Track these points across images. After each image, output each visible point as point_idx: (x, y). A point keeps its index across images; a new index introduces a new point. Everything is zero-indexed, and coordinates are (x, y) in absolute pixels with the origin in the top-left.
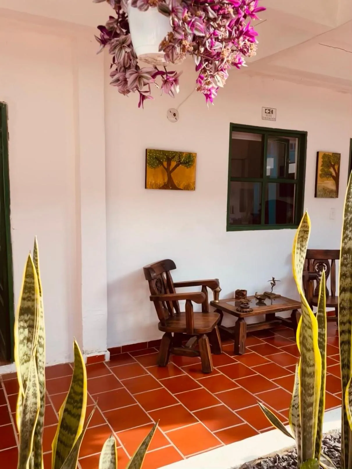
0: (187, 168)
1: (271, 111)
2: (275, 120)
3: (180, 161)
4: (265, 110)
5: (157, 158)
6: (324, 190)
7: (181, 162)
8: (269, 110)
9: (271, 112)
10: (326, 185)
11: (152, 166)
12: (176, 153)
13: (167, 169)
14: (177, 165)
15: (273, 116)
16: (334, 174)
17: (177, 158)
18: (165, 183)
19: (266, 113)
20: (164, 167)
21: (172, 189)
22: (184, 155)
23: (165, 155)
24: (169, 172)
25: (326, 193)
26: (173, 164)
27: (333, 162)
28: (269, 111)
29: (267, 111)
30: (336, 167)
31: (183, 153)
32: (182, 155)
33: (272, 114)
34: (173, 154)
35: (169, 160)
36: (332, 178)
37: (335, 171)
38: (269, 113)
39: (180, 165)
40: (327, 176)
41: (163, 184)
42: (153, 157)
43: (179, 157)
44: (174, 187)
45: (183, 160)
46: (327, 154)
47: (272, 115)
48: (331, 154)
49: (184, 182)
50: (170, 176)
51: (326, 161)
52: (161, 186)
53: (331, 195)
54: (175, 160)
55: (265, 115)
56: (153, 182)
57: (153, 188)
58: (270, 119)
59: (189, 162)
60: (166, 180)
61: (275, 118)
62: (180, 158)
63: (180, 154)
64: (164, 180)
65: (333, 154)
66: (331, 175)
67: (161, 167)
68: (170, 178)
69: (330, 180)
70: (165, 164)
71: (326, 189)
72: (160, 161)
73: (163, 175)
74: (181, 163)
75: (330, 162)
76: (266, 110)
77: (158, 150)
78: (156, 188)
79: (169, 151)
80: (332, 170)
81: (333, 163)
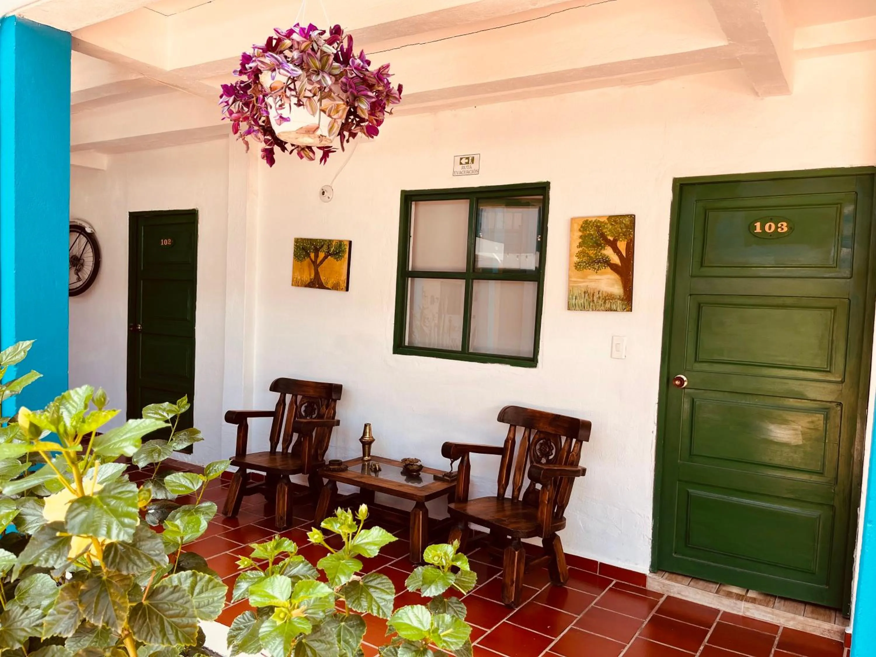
0: (337, 261)
1: (470, 158)
2: (477, 172)
3: (328, 252)
4: (459, 159)
5: (304, 249)
6: (586, 295)
7: (330, 252)
8: (468, 158)
9: (470, 161)
10: (592, 285)
11: (298, 259)
12: (324, 241)
13: (314, 262)
14: (326, 257)
15: (474, 166)
16: (615, 259)
17: (325, 248)
18: (311, 279)
19: (461, 164)
20: (311, 259)
21: (319, 288)
22: (334, 244)
23: (313, 244)
24: (316, 265)
25: (593, 301)
26: (322, 255)
27: (612, 236)
28: (467, 161)
29: (464, 161)
30: (622, 245)
31: (333, 241)
32: (331, 244)
33: (473, 163)
34: (321, 242)
35: (317, 251)
36: (608, 269)
37: (617, 254)
38: (468, 163)
39: (329, 257)
40: (596, 266)
41: (309, 281)
42: (300, 248)
43: (328, 246)
44: (322, 286)
45: (332, 250)
46: (594, 220)
47: (472, 165)
48: (605, 220)
49: (333, 280)
50: (317, 270)
51: (592, 235)
52: (307, 283)
53: (608, 305)
54: (324, 251)
55: (459, 168)
56: (299, 278)
57: (298, 286)
58: (468, 172)
59: (339, 252)
60: (313, 276)
61: (477, 169)
62: (329, 248)
63: (330, 242)
64: (310, 276)
65: (610, 217)
66: (607, 262)
67: (308, 260)
68: (317, 273)
69: (606, 273)
70: (312, 255)
71: (592, 292)
72: (306, 252)
73: (310, 270)
74: (330, 255)
75: (603, 236)
76: (461, 159)
77: (305, 239)
78: (301, 286)
79: (317, 240)
80: (608, 252)
81: (611, 239)
